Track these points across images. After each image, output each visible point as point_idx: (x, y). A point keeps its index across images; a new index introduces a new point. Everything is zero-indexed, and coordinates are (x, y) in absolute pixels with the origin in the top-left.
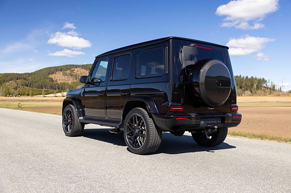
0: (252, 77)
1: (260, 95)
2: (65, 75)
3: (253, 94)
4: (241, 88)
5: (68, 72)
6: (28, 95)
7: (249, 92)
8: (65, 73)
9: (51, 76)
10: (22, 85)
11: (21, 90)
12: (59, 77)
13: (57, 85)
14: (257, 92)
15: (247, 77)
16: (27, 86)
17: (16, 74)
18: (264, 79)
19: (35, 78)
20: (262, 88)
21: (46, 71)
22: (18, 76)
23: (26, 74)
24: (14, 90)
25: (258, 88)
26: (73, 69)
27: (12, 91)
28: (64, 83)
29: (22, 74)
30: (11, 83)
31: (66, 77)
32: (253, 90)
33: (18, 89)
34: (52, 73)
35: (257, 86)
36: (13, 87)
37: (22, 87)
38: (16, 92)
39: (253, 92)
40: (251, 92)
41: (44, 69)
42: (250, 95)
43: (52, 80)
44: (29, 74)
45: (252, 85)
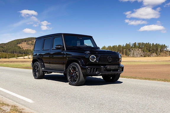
0: (157, 44)
1: (163, 56)
2: (28, 44)
3: (158, 55)
4: (149, 51)
5: (30, 42)
6: (5, 58)
7: (155, 54)
8: (28, 43)
9: (19, 45)
12: (24, 46)
13: (23, 51)
14: (160, 54)
15: (153, 44)
16: (4, 52)
18: (164, 45)
19: (8, 47)
20: (164, 51)
21: (15, 42)
23: (2, 44)
25: (161, 51)
26: (33, 40)
28: (28, 50)
31: (29, 45)
32: (158, 52)
34: (20, 43)
35: (160, 50)
37: (1, 52)
39: (158, 54)
40: (157, 54)
41: (14, 40)
42: (156, 56)
43: (20, 48)
44: (4, 44)
45: (157, 50)
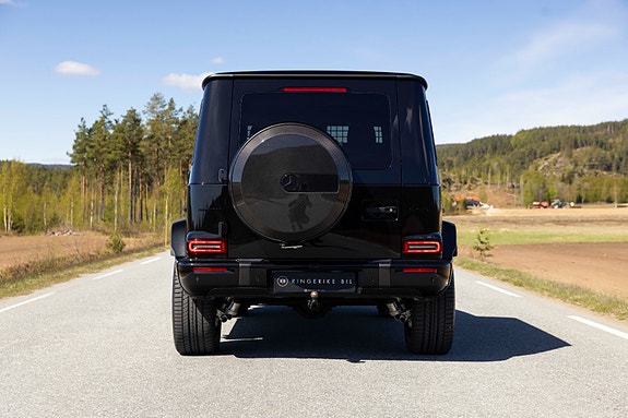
10: (592, 167)
11: (587, 185)
16: (608, 168)
17: (573, 127)
22: (578, 135)
23: (604, 126)
24: (560, 184)
27: (556, 187)
29: (591, 128)
30: (556, 162)
33: (577, 180)
36: (559, 175)
37: (592, 172)
38: (569, 191)
